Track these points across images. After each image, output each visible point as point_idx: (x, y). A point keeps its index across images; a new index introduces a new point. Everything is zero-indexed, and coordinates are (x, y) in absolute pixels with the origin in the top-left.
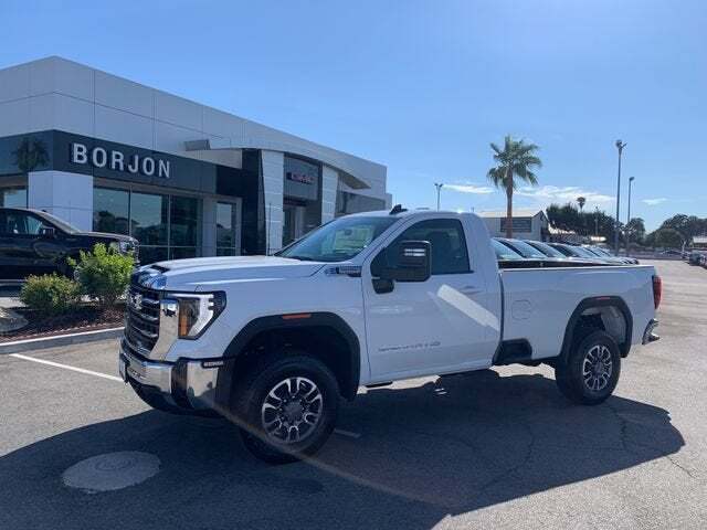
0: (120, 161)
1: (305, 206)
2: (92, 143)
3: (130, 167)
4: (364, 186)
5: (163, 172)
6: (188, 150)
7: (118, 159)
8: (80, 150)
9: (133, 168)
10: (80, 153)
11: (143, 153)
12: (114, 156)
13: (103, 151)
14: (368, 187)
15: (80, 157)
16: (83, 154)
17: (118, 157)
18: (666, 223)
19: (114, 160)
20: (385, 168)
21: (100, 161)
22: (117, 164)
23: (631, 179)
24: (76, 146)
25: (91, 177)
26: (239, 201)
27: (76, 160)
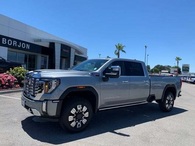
0: (16, 44)
1: (66, 58)
2: (8, 38)
3: (18, 45)
4: (82, 54)
5: (28, 47)
6: (35, 42)
7: (15, 43)
8: (4, 40)
9: (19, 46)
10: (4, 41)
11: (22, 42)
12: (14, 42)
13: (11, 40)
14: (83, 54)
15: (4, 42)
16: (5, 41)
17: (15, 42)
18: (155, 67)
19: (14, 43)
20: (87, 49)
21: (10, 43)
22: (15, 44)
23: (148, 55)
24: (3, 39)
25: (7, 48)
26: (48, 57)
27: (3, 43)
